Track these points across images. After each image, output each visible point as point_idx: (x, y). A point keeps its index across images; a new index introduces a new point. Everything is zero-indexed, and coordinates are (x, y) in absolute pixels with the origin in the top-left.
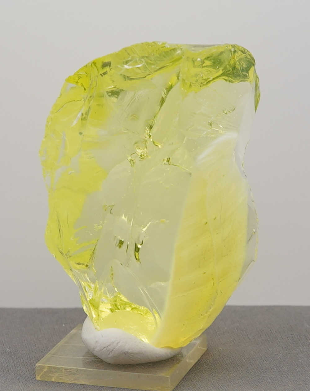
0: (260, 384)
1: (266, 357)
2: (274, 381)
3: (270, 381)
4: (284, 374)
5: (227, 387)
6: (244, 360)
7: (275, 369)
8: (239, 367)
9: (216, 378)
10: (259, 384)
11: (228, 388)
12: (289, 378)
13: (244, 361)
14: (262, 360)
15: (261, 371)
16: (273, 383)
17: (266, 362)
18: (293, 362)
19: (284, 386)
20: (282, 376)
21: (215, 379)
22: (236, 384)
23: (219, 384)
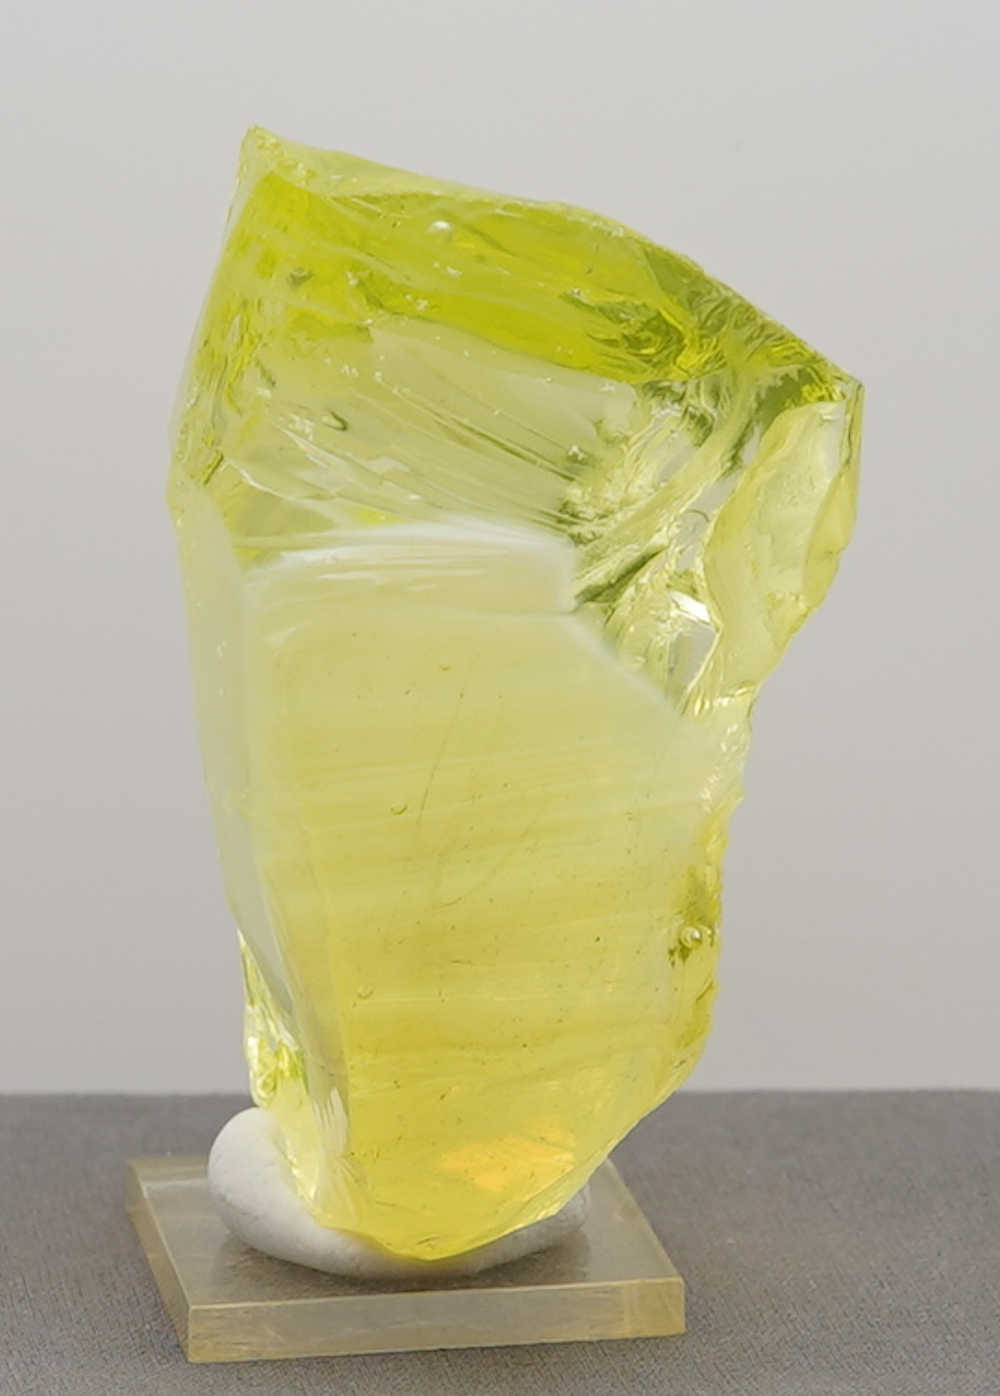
0: (868, 1369)
1: (892, 1274)
2: (918, 1356)
3: (905, 1357)
4: (953, 1331)
5: (751, 1379)
6: (811, 1282)
7: (924, 1314)
8: (795, 1307)
9: (713, 1350)
10: (864, 1369)
11: (754, 1383)
12: (973, 1345)
13: (814, 1286)
14: (877, 1284)
15: (873, 1322)
16: (915, 1363)
17: (892, 1289)
18: (987, 1290)
19: (955, 1373)
20: (949, 1337)
21: (708, 1352)
22: (786, 1369)
23: (725, 1373)
